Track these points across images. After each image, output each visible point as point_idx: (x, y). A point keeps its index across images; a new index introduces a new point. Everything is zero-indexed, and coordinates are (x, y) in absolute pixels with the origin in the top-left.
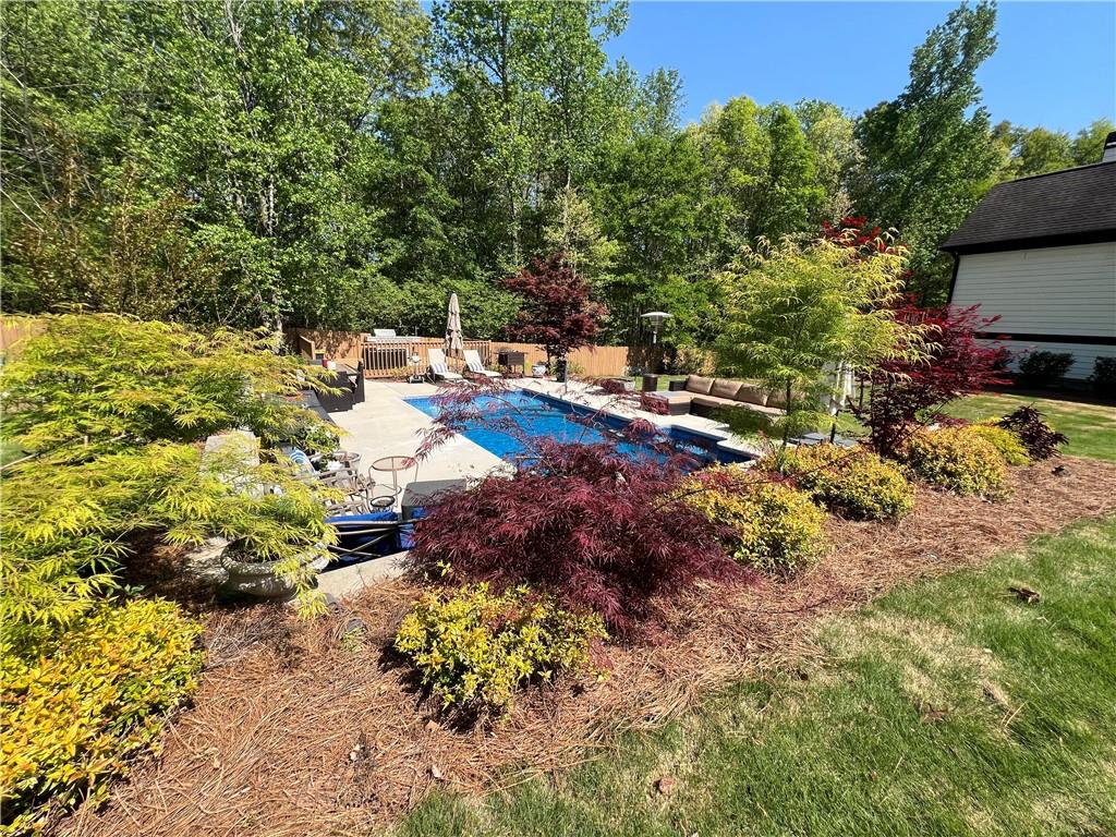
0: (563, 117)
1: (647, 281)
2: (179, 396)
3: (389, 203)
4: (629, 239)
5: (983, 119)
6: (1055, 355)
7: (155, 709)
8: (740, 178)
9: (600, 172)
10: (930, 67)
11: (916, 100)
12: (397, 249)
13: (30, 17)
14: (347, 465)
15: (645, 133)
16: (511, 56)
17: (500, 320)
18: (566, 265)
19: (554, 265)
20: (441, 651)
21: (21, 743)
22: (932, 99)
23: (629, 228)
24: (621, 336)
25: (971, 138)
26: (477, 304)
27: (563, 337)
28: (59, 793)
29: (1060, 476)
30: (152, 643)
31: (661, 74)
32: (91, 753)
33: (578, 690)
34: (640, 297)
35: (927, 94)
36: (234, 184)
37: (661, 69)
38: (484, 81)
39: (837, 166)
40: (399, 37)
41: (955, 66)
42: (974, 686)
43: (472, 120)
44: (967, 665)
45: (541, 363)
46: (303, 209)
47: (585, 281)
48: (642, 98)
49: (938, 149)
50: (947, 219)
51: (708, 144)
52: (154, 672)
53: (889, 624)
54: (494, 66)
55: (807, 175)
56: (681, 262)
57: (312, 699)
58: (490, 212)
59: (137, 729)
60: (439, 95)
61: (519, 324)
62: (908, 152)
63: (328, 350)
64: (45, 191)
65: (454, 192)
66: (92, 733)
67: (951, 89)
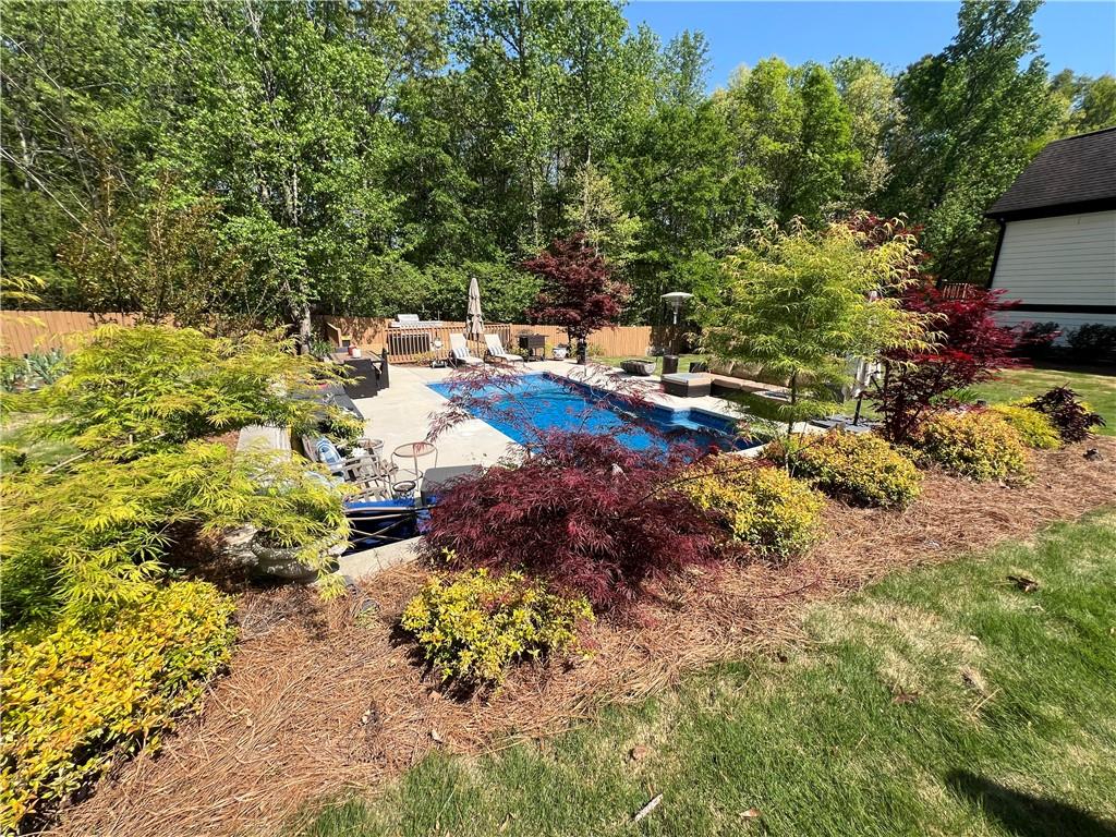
0: (582, 90)
1: (671, 259)
2: (210, 397)
3: (409, 188)
4: (652, 214)
5: (1040, 70)
6: (1108, 328)
7: (197, 675)
8: (770, 146)
9: (621, 146)
10: (981, 14)
11: (965, 52)
12: (418, 234)
13: (63, 18)
14: (371, 451)
15: (669, 101)
16: (528, 28)
17: (521, 301)
18: (587, 244)
19: (576, 246)
20: (441, 630)
21: (89, 701)
22: (982, 50)
23: (651, 204)
24: (644, 315)
25: (1026, 91)
26: (498, 286)
27: (583, 318)
28: (121, 742)
29: (1092, 460)
30: (193, 619)
31: (686, 37)
32: (144, 711)
33: (568, 667)
34: (663, 275)
35: (978, 44)
36: (259, 176)
37: (686, 32)
38: (501, 56)
39: (875, 128)
40: (415, 14)
41: (1009, 12)
42: (954, 672)
43: (490, 98)
44: (950, 651)
45: (561, 346)
46: (325, 198)
47: (607, 260)
48: (665, 64)
49: (988, 104)
50: (996, 182)
51: (735, 111)
52: (194, 644)
53: (876, 610)
54: (512, 40)
55: (843, 139)
56: (706, 238)
57: (331, 670)
58: (510, 191)
59: (181, 692)
60: (457, 72)
61: (539, 306)
62: (954, 110)
63: (355, 336)
64: (85, 189)
65: (473, 174)
66: (144, 694)
67: (1004, 37)
